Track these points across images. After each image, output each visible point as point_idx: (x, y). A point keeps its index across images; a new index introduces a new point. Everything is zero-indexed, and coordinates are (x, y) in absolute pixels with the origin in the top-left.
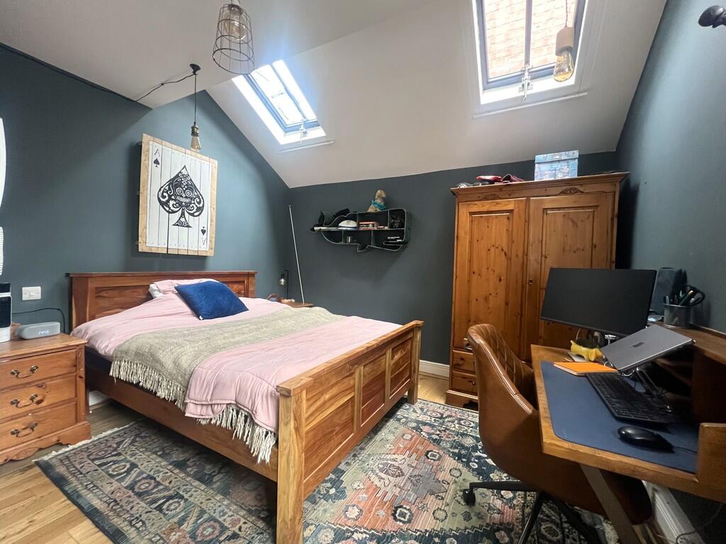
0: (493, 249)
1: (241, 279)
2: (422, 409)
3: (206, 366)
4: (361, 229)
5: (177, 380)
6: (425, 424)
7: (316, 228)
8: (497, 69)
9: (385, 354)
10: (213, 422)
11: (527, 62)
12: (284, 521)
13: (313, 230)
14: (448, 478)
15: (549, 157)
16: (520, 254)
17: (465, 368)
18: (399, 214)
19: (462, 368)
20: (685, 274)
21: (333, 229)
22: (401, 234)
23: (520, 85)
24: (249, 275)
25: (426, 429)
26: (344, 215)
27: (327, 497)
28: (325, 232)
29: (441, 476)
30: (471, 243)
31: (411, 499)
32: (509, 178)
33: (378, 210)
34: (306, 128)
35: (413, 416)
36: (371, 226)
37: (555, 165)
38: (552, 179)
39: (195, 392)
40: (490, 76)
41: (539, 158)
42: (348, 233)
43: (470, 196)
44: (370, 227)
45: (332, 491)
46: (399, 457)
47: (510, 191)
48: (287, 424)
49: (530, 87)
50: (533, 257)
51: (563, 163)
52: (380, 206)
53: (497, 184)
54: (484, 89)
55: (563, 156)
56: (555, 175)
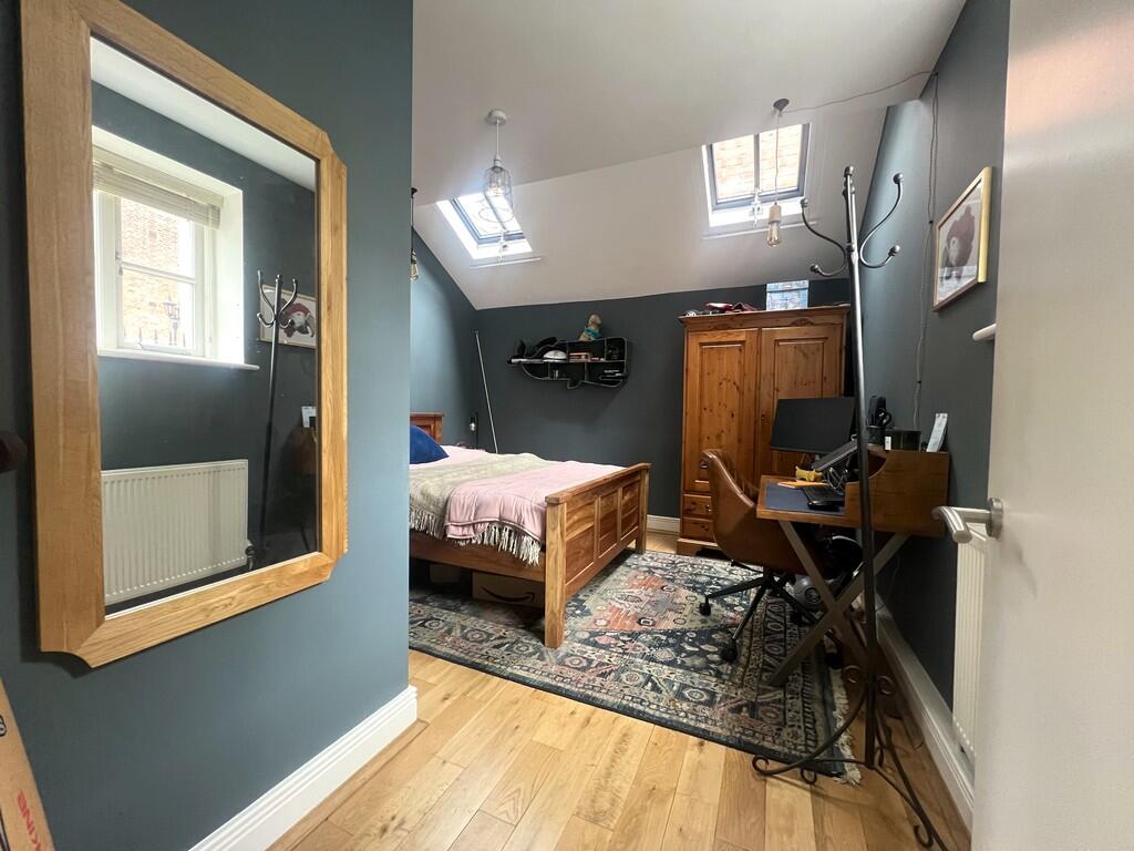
0: (724, 383)
1: (427, 423)
2: (652, 558)
3: (462, 492)
4: (572, 361)
5: (428, 509)
6: (657, 568)
7: (513, 361)
8: (726, 190)
9: (616, 491)
10: (474, 542)
11: (757, 185)
12: (552, 612)
13: (510, 362)
14: (684, 601)
15: (780, 286)
16: (753, 388)
17: (697, 512)
18: (618, 344)
19: (694, 512)
20: (885, 402)
21: (537, 361)
22: (620, 367)
23: (750, 208)
24: (436, 418)
25: (659, 571)
26: (550, 344)
27: (574, 615)
28: (525, 364)
29: (678, 601)
30: (701, 377)
31: (654, 613)
32: (740, 307)
33: (593, 339)
34: (506, 240)
35: (644, 563)
36: (583, 357)
37: (786, 295)
38: (783, 309)
39: (456, 514)
40: (720, 197)
41: (770, 286)
42: (555, 366)
43: (700, 325)
44: (583, 359)
45: (578, 612)
46: (636, 591)
47: (742, 321)
48: (554, 529)
49: (760, 212)
50: (765, 390)
51: (794, 293)
52: (594, 334)
53: (728, 313)
54: (714, 210)
55: (794, 285)
56: (786, 305)
